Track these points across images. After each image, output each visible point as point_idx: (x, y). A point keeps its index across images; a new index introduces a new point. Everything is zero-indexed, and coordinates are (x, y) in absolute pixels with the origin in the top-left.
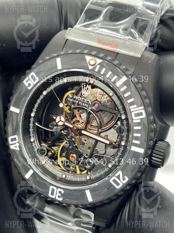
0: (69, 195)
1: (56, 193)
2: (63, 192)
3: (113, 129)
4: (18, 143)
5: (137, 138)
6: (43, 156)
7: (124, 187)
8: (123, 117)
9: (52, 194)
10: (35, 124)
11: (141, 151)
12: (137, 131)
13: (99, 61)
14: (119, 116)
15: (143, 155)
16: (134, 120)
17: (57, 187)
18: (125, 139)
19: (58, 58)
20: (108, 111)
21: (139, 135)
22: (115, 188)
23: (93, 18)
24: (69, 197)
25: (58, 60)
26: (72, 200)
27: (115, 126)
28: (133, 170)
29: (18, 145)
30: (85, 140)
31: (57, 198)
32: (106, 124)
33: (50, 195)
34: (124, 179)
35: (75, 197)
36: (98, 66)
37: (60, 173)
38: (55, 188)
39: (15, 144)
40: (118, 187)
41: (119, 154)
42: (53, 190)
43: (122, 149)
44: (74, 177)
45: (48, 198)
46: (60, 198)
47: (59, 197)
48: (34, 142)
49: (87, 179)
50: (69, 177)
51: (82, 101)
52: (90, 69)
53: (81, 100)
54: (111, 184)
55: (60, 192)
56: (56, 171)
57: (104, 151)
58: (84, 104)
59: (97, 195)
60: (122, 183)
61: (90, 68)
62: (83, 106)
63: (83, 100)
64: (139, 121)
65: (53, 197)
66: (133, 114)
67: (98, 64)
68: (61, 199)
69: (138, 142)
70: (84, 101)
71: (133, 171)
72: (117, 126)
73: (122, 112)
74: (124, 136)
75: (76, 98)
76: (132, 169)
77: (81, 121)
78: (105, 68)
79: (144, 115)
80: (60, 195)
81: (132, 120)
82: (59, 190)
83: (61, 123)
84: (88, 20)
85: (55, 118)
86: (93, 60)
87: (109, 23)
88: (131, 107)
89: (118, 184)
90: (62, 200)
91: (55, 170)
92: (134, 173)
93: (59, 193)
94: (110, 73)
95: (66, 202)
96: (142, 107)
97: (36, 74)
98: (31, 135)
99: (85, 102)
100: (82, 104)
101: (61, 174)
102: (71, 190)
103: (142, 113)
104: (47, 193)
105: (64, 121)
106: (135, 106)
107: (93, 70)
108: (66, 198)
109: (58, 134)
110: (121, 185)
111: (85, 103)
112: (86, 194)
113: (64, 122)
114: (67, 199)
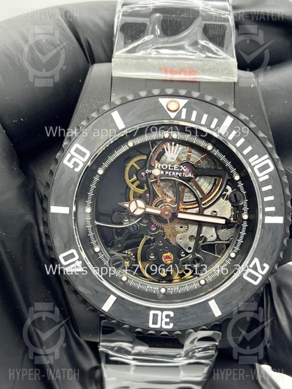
0: (184, 316)
1: (162, 320)
2: (172, 314)
3: (221, 199)
4: (79, 260)
5: (270, 204)
6: (119, 270)
7: (265, 280)
8: (237, 178)
9: (155, 322)
10: (95, 224)
11: (279, 220)
12: (267, 193)
13: (183, 102)
14: (227, 177)
15: (283, 225)
16: (259, 177)
17: (162, 310)
18: (246, 209)
19: (113, 112)
20: (207, 174)
21: (272, 198)
22: (253, 284)
23: (138, 37)
24: (184, 319)
25: (115, 115)
26: (188, 322)
27: (223, 193)
28: (274, 251)
29: (79, 263)
30: (181, 227)
31: (164, 327)
32: (207, 194)
33: (151, 325)
34: (263, 268)
35: (193, 316)
36: (184, 110)
37: (155, 288)
38: (159, 313)
39: (74, 262)
40: (256, 283)
41: (243, 233)
42: (155, 316)
43: (245, 225)
44: (179, 288)
45: (149, 330)
46: (169, 325)
47: (167, 323)
48: (100, 251)
49: (201, 285)
50: (172, 289)
51: (169, 169)
52: (172, 118)
53: (168, 167)
54: (246, 281)
55: (167, 316)
56: (148, 287)
57: (215, 236)
58: (174, 173)
59: (227, 304)
60: (262, 275)
61: (173, 115)
62: (173, 176)
63: (171, 168)
64: (267, 177)
65: (158, 326)
66: (256, 169)
67: (183, 107)
68: (171, 326)
69: (273, 209)
70: (173, 168)
71: (275, 253)
72: (228, 193)
73: (233, 170)
74: (243, 205)
75: (159, 166)
76: (272, 251)
77: (169, 200)
78: (195, 110)
79: (272, 168)
80: (168, 320)
81: (257, 178)
82: (165, 313)
83: (139, 212)
84: (130, 41)
85: (127, 205)
86: (173, 102)
87: (166, 39)
88: (251, 160)
89: (255, 278)
90: (173, 328)
91: (146, 286)
92: (275, 255)
93: (166, 318)
94: (205, 116)
95: (179, 328)
96: (267, 156)
97: (82, 145)
98: (93, 242)
99: (175, 169)
100: (171, 174)
101: (158, 289)
102: (186, 308)
103: (267, 164)
104: (146, 324)
105: (144, 207)
106: (256, 157)
107: (178, 117)
108: (178, 322)
109: (136, 229)
110: (260, 278)
111: (176, 171)
112: (210, 307)
113: (145, 209)
114: (180, 324)
